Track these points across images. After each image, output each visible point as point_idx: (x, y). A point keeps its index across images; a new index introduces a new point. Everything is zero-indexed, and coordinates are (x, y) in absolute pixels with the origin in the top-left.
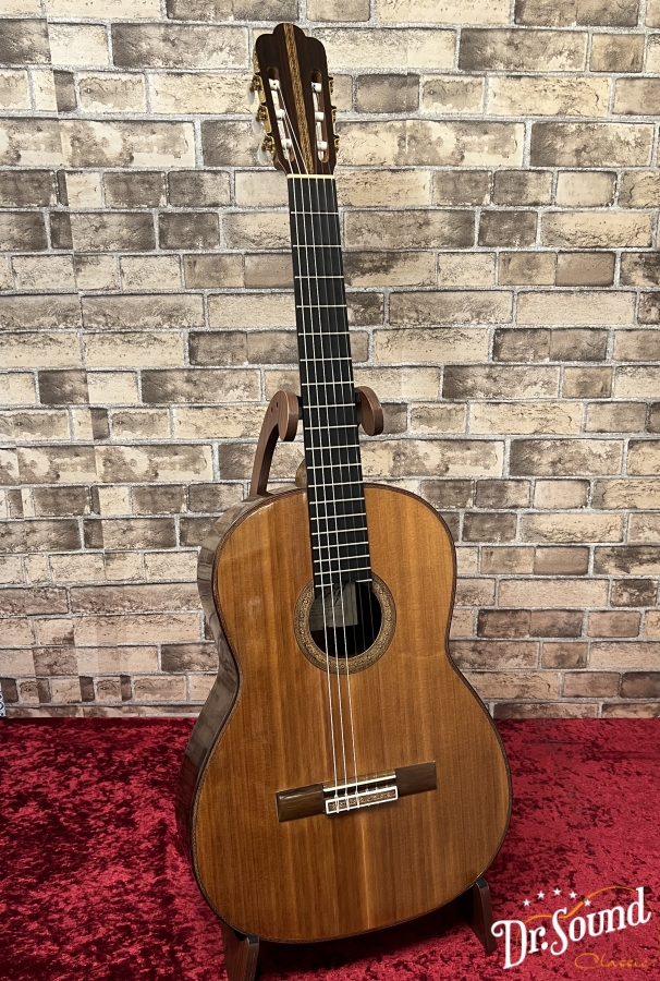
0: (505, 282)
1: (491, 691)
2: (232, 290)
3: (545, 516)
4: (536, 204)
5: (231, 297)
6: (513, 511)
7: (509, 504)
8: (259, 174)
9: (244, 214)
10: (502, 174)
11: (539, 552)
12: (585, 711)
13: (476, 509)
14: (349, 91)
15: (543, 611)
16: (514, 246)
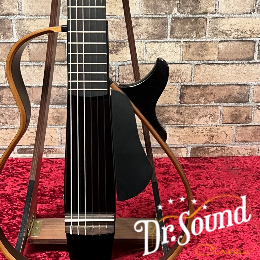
1: (189, 139)
3: (226, 19)
6: (204, 16)
7: (202, 11)
11: (221, 44)
12: (250, 151)
13: (179, 15)
15: (223, 85)
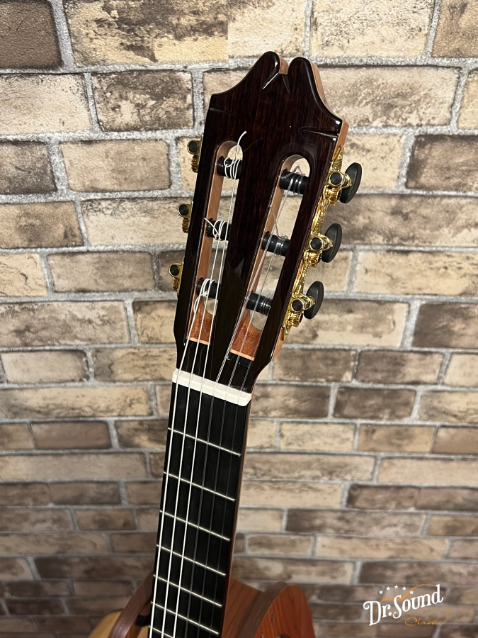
0: (365, 449)
2: (22, 452)
4: (416, 383)
5: (21, 458)
8: (32, 355)
9: (22, 389)
10: (371, 353)
14: (148, 270)
16: (381, 419)
